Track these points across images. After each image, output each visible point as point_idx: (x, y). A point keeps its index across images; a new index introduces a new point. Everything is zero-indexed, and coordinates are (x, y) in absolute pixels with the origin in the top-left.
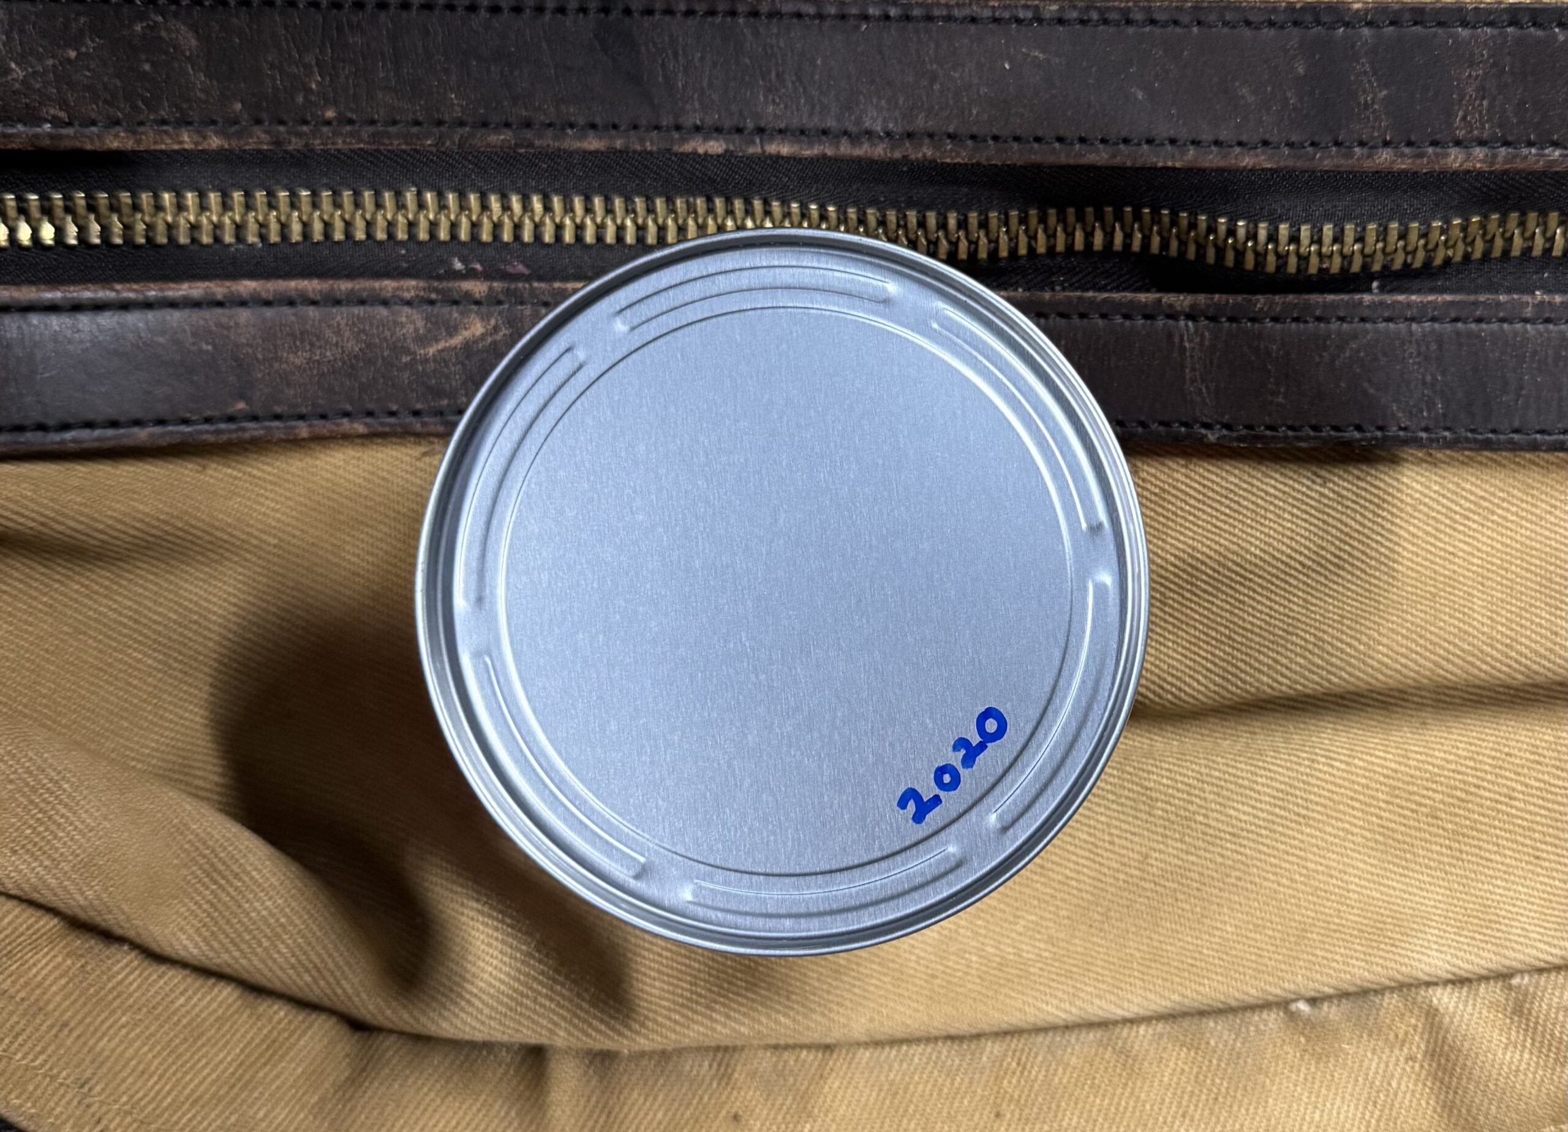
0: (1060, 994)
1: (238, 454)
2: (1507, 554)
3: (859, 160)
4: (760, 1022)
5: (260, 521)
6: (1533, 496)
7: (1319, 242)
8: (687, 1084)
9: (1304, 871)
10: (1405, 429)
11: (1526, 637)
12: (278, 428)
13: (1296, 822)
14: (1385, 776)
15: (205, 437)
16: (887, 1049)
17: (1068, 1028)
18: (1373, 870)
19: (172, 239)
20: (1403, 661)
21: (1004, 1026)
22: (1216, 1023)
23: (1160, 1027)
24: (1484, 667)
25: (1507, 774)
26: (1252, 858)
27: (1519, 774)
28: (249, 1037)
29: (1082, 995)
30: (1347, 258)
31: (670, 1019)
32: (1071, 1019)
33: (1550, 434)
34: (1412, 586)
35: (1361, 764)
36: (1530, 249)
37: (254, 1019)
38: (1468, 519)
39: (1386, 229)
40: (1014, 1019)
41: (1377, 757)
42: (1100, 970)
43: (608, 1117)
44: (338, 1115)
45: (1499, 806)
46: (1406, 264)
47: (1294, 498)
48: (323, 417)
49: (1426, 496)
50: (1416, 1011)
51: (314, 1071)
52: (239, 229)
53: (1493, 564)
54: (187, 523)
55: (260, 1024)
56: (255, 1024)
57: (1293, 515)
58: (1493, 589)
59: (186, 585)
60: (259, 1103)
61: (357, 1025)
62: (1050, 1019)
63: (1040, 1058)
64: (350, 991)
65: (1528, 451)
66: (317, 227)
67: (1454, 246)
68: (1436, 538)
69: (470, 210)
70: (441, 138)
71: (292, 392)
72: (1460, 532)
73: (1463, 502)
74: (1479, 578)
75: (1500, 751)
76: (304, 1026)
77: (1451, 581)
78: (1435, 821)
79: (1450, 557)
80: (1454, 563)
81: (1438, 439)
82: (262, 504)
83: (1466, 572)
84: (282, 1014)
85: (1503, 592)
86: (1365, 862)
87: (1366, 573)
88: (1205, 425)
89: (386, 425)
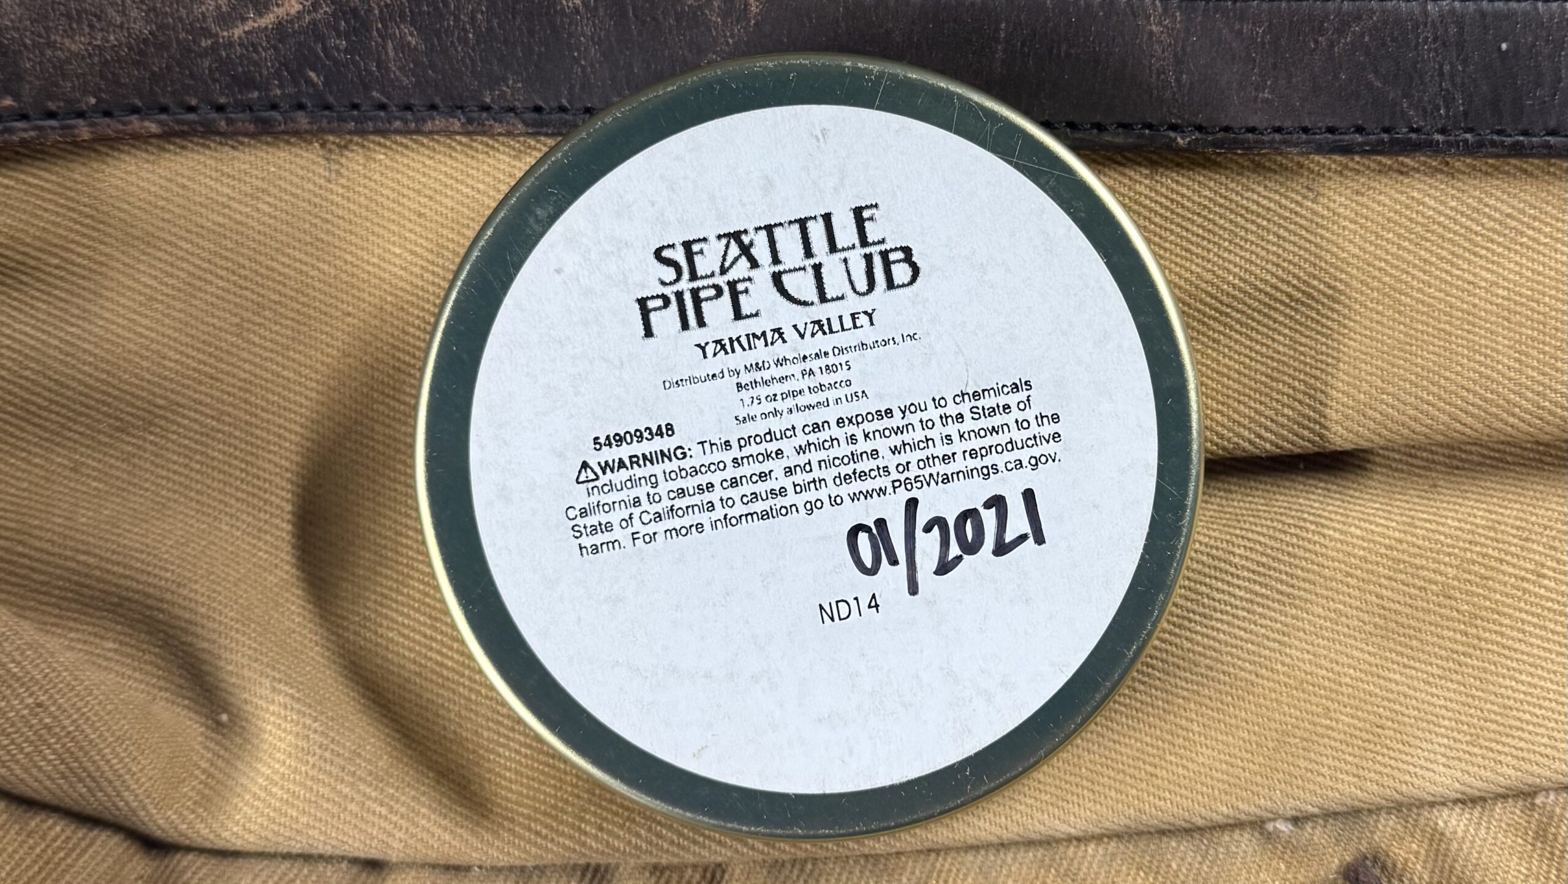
2: (1538, 283)
5: (39, 239)
9: (1287, 661)
10: (1417, 131)
12: (53, 128)
13: (1279, 601)
14: (1386, 547)
17: (1003, 846)
18: (1371, 660)
20: (1413, 413)
21: (928, 844)
22: (1179, 843)
23: (1113, 847)
24: (1510, 419)
25: (1536, 547)
26: (1226, 645)
29: (1019, 807)
31: (530, 829)
32: (1003, 835)
34: (1423, 323)
35: (1358, 532)
38: (1492, 241)
40: (939, 836)
41: (1378, 525)
45: (1525, 585)
47: (1280, 216)
48: (108, 114)
49: (1440, 213)
50: (1418, 836)
53: (1521, 295)
57: (1279, 237)
58: (1521, 325)
62: (981, 835)
68: (1452, 264)
71: (69, 85)
72: (1481, 257)
73: (1485, 220)
74: (1506, 313)
75: (1527, 521)
76: (83, 844)
77: (1471, 318)
78: (1447, 602)
79: (1471, 287)
80: (1475, 295)
81: (1457, 143)
82: (40, 218)
83: (1489, 306)
84: (58, 829)
85: (1533, 329)
86: (1362, 650)
87: (1366, 307)
88: (1174, 127)
89: (184, 123)
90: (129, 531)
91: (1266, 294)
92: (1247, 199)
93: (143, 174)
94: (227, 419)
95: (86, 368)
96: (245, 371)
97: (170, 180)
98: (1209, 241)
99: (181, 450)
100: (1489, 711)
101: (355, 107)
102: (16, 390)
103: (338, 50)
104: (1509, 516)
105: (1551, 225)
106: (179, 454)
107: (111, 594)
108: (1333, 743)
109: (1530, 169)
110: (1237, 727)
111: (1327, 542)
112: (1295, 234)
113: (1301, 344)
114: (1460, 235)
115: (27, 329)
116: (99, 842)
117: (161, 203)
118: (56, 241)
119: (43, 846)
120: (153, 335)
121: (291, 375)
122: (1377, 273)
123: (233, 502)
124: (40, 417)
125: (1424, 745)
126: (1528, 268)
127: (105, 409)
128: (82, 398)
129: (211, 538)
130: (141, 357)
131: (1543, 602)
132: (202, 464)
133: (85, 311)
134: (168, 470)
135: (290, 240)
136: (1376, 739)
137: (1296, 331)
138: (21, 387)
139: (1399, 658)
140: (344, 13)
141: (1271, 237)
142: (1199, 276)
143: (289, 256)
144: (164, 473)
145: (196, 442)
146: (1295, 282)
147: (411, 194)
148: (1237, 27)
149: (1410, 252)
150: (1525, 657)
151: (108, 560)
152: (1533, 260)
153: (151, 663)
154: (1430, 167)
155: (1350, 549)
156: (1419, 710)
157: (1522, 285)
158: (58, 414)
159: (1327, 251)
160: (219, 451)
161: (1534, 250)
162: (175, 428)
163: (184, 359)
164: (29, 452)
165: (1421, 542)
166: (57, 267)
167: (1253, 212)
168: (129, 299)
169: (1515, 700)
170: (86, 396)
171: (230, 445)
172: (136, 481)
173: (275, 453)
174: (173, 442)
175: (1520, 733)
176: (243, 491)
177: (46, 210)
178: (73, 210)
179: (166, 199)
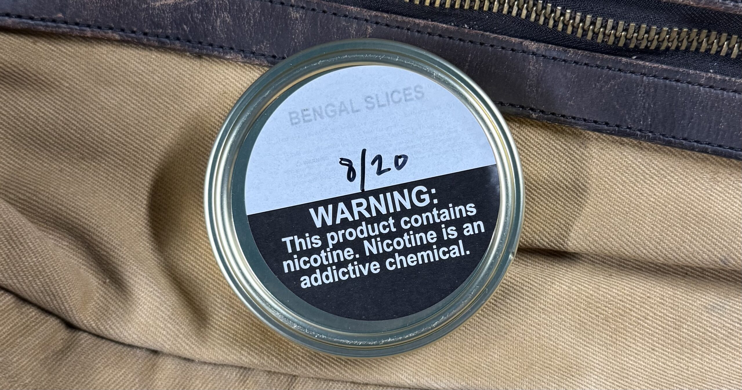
0: (409, 372)
1: (55, 39)
2: (668, 199)
4: (263, 359)
5: (62, 74)
6: (687, 173)
7: (605, 27)
8: (224, 381)
9: (538, 335)
10: (630, 128)
11: (668, 240)
12: (76, 29)
13: (538, 311)
14: (586, 296)
15: (41, 28)
16: (323, 382)
18: (572, 341)
20: (605, 241)
24: (644, 251)
25: (646, 306)
26: (514, 324)
27: (652, 308)
28: (16, 321)
30: (617, 38)
31: (220, 349)
33: (701, 144)
34: (618, 206)
35: (576, 289)
36: (710, 50)
37: (19, 314)
38: (653, 178)
39: (640, 27)
41: (585, 287)
42: (430, 364)
44: (53, 366)
45: (639, 321)
46: (646, 46)
47: (569, 153)
48: (99, 28)
49: (634, 163)
51: (44, 344)
53: (660, 202)
54: (25, 69)
55: (22, 316)
56: (19, 316)
57: (567, 161)
58: (657, 214)
59: (21, 99)
60: (15, 354)
61: (70, 326)
64: (68, 309)
65: (689, 150)
67: (672, 41)
68: (635, 185)
71: (86, 13)
72: (647, 184)
73: (652, 169)
74: (652, 208)
75: (645, 295)
76: (43, 322)
77: (638, 208)
78: (606, 323)
79: (640, 195)
80: (641, 199)
81: (645, 136)
82: (64, 66)
83: (646, 205)
84: (34, 313)
85: (661, 217)
86: (569, 336)
87: (597, 196)
88: (532, 109)
89: (130, 37)
90: (80, 199)
91: (557, 183)
92: (557, 143)
93: (109, 55)
94: (125, 161)
95: (72, 131)
96: (136, 143)
97: (119, 60)
98: (538, 158)
99: (105, 171)
100: (616, 369)
101: (200, 43)
102: (42, 135)
103: (197, 19)
104: (639, 292)
105: (678, 176)
106: (104, 172)
107: (69, 224)
108: (550, 371)
109: (674, 151)
110: (513, 359)
111: (562, 290)
112: (574, 161)
113: (567, 206)
114: (640, 173)
115: (51, 111)
116: (49, 322)
117: (114, 69)
118: (68, 76)
119: (26, 319)
120: (102, 122)
121: (155, 148)
122: (603, 183)
123: (123, 196)
124: (50, 147)
125: (588, 377)
126: (665, 192)
127: (77, 149)
128: (68, 143)
129: (112, 209)
130: (95, 130)
131: (646, 330)
132: (113, 178)
133: (75, 107)
134: (99, 178)
135: (164, 93)
136: (568, 372)
137: (567, 201)
138: (44, 134)
139: (583, 342)
140: (202, 4)
141: (563, 161)
142: (531, 172)
143: (162, 99)
144: (97, 179)
145: (112, 169)
146: (570, 181)
147: (216, 83)
148: (565, 73)
149: (618, 176)
150: (634, 350)
151: (70, 210)
152: (668, 189)
153: (81, 253)
154: (633, 143)
155: (571, 295)
156: (588, 364)
157: (661, 198)
158: (57, 147)
159: (585, 170)
160: (121, 174)
161: (669, 185)
162: (104, 161)
163: (113, 135)
164: (43, 161)
166: (67, 87)
167: (558, 149)
168: (95, 106)
169: (627, 367)
170: (70, 142)
171: (125, 172)
172: (85, 180)
173: (143, 179)
174: (103, 167)
175: (626, 380)
176: (128, 192)
177: (67, 63)
178: (78, 65)
179: (117, 67)
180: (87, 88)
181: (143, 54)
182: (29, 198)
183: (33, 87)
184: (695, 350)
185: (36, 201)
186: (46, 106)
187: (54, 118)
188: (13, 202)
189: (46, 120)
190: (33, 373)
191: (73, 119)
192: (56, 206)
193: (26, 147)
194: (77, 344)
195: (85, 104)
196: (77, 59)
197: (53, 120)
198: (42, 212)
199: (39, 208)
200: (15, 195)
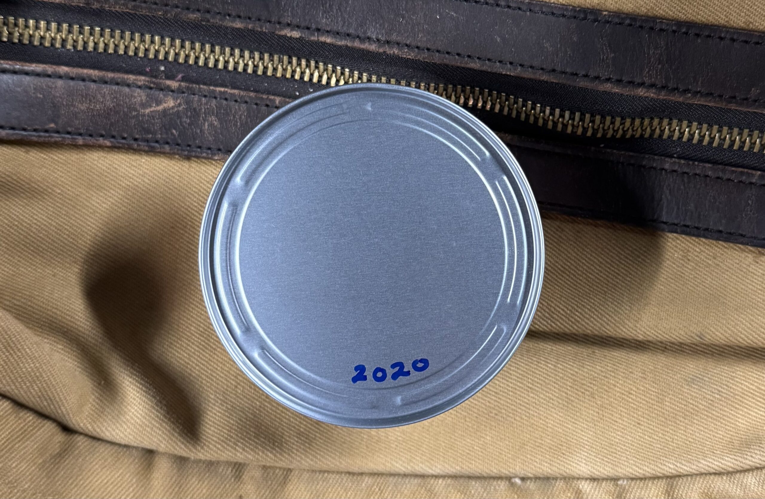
0: (403, 459)
1: (47, 147)
3: (363, 50)
4: (258, 454)
5: (54, 181)
7: (573, 119)
8: (219, 478)
9: (528, 415)
12: (68, 138)
13: (527, 390)
14: (571, 374)
15: (34, 138)
16: (318, 474)
17: (405, 475)
18: (561, 418)
19: (31, 42)
21: (375, 471)
22: (476, 483)
23: (449, 481)
25: (629, 381)
26: (503, 405)
27: (635, 382)
28: (14, 427)
29: (414, 461)
30: (585, 129)
31: (215, 446)
32: (407, 472)
34: (596, 286)
35: (561, 367)
36: (673, 136)
37: (17, 419)
38: (627, 258)
39: (605, 119)
40: (380, 468)
42: (424, 450)
43: (180, 488)
44: (51, 469)
45: (623, 396)
46: (612, 136)
48: (91, 136)
50: (571, 490)
51: (42, 447)
52: (64, 41)
54: (18, 178)
55: (20, 421)
56: (17, 421)
59: (14, 207)
60: (14, 459)
61: (66, 429)
62: (397, 470)
63: (390, 488)
64: (65, 412)
66: (101, 46)
67: (636, 130)
68: (611, 265)
69: (175, 47)
70: (166, 12)
71: (78, 122)
72: (622, 263)
73: (625, 250)
76: (40, 426)
78: (592, 399)
79: (617, 275)
80: (618, 278)
82: (56, 173)
83: (623, 285)
84: (31, 418)
85: (638, 296)
86: (557, 414)
87: (575, 277)
89: (120, 143)
93: (100, 161)
95: (65, 236)
97: (111, 165)
100: (604, 445)
101: (189, 146)
103: (186, 123)
104: (621, 368)
107: (64, 327)
108: (542, 450)
110: (505, 439)
115: (44, 217)
116: (46, 425)
117: (106, 174)
118: (60, 183)
119: (24, 424)
124: (43, 253)
125: (578, 455)
127: (70, 253)
128: (61, 248)
131: (630, 404)
133: (68, 212)
136: (559, 450)
138: (38, 240)
139: (571, 419)
149: (595, 258)
150: (621, 425)
151: (65, 313)
153: (76, 356)
154: (607, 226)
156: (577, 441)
157: (637, 278)
158: (50, 253)
161: (643, 265)
164: (37, 266)
165: (585, 374)
166: (59, 194)
168: (86, 210)
169: (615, 442)
170: (63, 247)
177: (58, 170)
178: (69, 172)
179: (108, 173)
180: (79, 193)
181: (133, 158)
182: (24, 303)
183: (26, 195)
184: (678, 422)
185: (31, 307)
186: (39, 212)
187: (47, 224)
188: (8, 308)
189: (39, 226)
190: (32, 478)
191: (66, 225)
192: (51, 311)
193: (19, 254)
194: (74, 446)
195: (77, 209)
196: (69, 166)
197: (47, 226)
198: (37, 317)
199: (34, 313)
200: (10, 301)
